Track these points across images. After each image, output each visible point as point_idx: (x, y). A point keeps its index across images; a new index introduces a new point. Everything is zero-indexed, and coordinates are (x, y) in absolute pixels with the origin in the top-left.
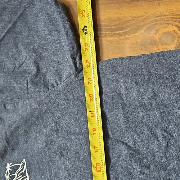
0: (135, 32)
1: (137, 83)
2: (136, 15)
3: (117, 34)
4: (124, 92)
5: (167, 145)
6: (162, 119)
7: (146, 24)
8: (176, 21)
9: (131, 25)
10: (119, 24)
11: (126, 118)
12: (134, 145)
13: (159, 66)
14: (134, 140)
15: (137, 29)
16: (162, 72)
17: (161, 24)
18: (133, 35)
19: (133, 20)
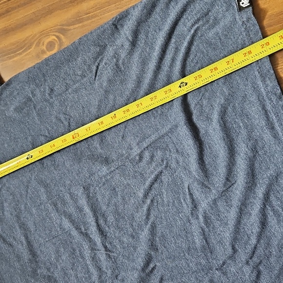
0: (30, 49)
1: (37, 85)
2: (27, 35)
3: (18, 54)
4: (31, 96)
5: (69, 124)
6: (62, 106)
7: (35, 40)
8: (53, 32)
9: (26, 44)
10: (17, 46)
11: (38, 115)
12: (49, 134)
13: (48, 68)
14: (48, 130)
15: (31, 46)
16: (51, 72)
17: (45, 37)
18: (29, 51)
19: (26, 40)
